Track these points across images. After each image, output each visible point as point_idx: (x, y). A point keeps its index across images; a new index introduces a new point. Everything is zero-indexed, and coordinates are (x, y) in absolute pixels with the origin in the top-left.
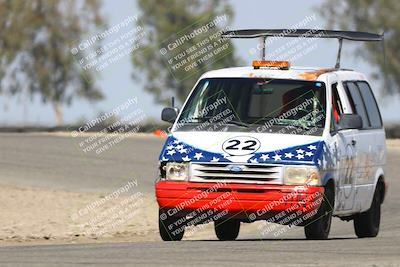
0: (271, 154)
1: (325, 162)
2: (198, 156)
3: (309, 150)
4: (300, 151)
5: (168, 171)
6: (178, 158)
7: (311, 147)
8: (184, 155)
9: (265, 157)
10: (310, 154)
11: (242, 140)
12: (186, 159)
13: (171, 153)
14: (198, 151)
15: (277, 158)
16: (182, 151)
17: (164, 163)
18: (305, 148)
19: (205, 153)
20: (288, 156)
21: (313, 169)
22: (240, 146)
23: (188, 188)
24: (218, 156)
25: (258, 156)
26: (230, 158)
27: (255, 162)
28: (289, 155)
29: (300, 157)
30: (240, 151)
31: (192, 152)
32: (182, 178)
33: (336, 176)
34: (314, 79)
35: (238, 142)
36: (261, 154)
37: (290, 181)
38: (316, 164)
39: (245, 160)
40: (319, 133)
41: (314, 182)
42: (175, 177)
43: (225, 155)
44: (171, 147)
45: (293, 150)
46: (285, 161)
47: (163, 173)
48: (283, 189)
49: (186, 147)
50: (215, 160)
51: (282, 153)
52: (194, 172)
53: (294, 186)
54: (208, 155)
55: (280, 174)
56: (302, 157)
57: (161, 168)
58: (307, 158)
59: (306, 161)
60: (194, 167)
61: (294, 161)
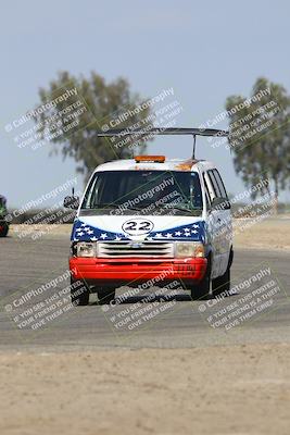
0: (164, 233)
1: (206, 238)
2: (104, 236)
3: (194, 229)
4: (186, 230)
5: (79, 250)
6: (86, 238)
8: (92, 236)
9: (159, 236)
10: (195, 232)
11: (138, 222)
12: (94, 239)
13: (80, 234)
14: (104, 232)
15: (169, 236)
16: (90, 232)
17: (75, 243)
18: (190, 226)
19: (109, 234)
20: (177, 234)
21: (198, 244)
22: (137, 227)
23: (97, 263)
24: (120, 235)
25: (153, 234)
26: (130, 237)
27: (150, 240)
28: (179, 233)
29: (187, 234)
30: (138, 232)
31: (98, 232)
32: (91, 255)
33: (213, 249)
34: (189, 170)
35: (135, 224)
36: (155, 233)
37: (180, 254)
38: (201, 240)
39: (142, 238)
40: (200, 214)
41: (200, 255)
42: (85, 254)
43: (126, 235)
44: (79, 230)
45: (181, 229)
46: (176, 238)
47: (75, 251)
48: (175, 261)
49: (92, 228)
50: (118, 239)
51: (172, 231)
52: (100, 250)
53: (184, 258)
54: (111, 235)
55: (171, 249)
56: (189, 234)
57: (73, 247)
58: (193, 235)
59: (193, 237)
60: (101, 245)
61: (183, 238)
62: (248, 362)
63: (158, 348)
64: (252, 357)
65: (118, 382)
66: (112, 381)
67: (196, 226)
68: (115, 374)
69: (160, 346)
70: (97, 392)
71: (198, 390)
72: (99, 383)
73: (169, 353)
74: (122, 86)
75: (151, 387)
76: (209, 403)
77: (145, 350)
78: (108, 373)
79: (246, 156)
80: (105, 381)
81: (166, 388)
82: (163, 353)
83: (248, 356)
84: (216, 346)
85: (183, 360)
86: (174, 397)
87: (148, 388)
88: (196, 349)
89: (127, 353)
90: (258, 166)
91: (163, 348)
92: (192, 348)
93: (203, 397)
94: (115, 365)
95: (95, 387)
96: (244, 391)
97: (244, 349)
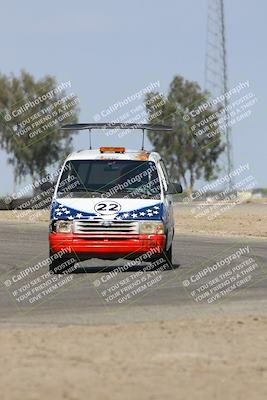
0: (132, 213)
2: (79, 216)
3: (155, 210)
4: (149, 211)
5: (58, 226)
6: (64, 217)
8: (69, 215)
9: (126, 216)
10: (156, 212)
11: (108, 204)
12: (71, 218)
13: (60, 214)
14: (79, 212)
15: (135, 216)
16: (67, 212)
17: (55, 221)
18: (151, 208)
19: (84, 214)
20: (141, 214)
21: (158, 223)
24: (93, 215)
25: (121, 214)
26: (101, 217)
27: (119, 219)
28: (143, 214)
29: (150, 215)
30: (108, 212)
31: (74, 212)
32: (68, 231)
35: (105, 206)
36: (123, 213)
37: (144, 232)
38: (161, 219)
39: (112, 218)
41: (161, 232)
42: (63, 231)
43: (98, 214)
44: (58, 210)
45: (144, 210)
46: (140, 218)
47: (54, 228)
48: (140, 236)
49: (68, 209)
50: (91, 218)
51: (137, 212)
52: (76, 226)
53: (147, 234)
55: (136, 227)
57: (52, 225)
58: (155, 215)
59: (154, 218)
60: (76, 223)
61: (146, 218)
62: (166, 337)
63: (83, 325)
64: (170, 333)
65: (45, 357)
66: (40, 356)
67: (157, 208)
68: (43, 349)
69: (85, 322)
70: (26, 366)
71: (119, 363)
72: (29, 357)
73: (93, 329)
74: (50, 83)
75: (77, 360)
76: (130, 375)
77: (71, 326)
78: (37, 348)
79: (164, 148)
80: (34, 356)
81: (90, 362)
82: (88, 329)
83: (165, 331)
84: (136, 323)
85: (106, 335)
86: (97, 370)
87: (74, 362)
88: (118, 326)
89: (55, 329)
90: (175, 157)
91: (88, 325)
92: (114, 324)
93: (124, 369)
94: (43, 341)
95: (25, 361)
96: (162, 364)
97: (163, 325)
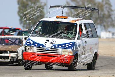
0: (58, 45)
1: (75, 48)
2: (36, 45)
5: (27, 49)
6: (30, 45)
7: (71, 44)
8: (32, 44)
9: (56, 46)
10: (70, 46)
12: (33, 45)
13: (28, 43)
14: (37, 43)
15: (60, 46)
17: (26, 47)
18: (69, 44)
21: (71, 50)
22: (49, 42)
23: (33, 54)
24: (42, 45)
26: (46, 46)
27: (53, 47)
28: (64, 46)
29: (67, 46)
31: (34, 43)
32: (31, 51)
33: (79, 53)
34: (74, 22)
36: (55, 45)
37: (63, 53)
39: (50, 46)
40: (74, 39)
41: (71, 54)
42: (29, 51)
43: (44, 45)
45: (65, 44)
46: (62, 48)
50: (41, 46)
52: (35, 50)
54: (39, 45)
56: (68, 46)
57: (25, 48)
58: (69, 47)
59: (69, 48)
60: (35, 48)
61: (65, 48)
